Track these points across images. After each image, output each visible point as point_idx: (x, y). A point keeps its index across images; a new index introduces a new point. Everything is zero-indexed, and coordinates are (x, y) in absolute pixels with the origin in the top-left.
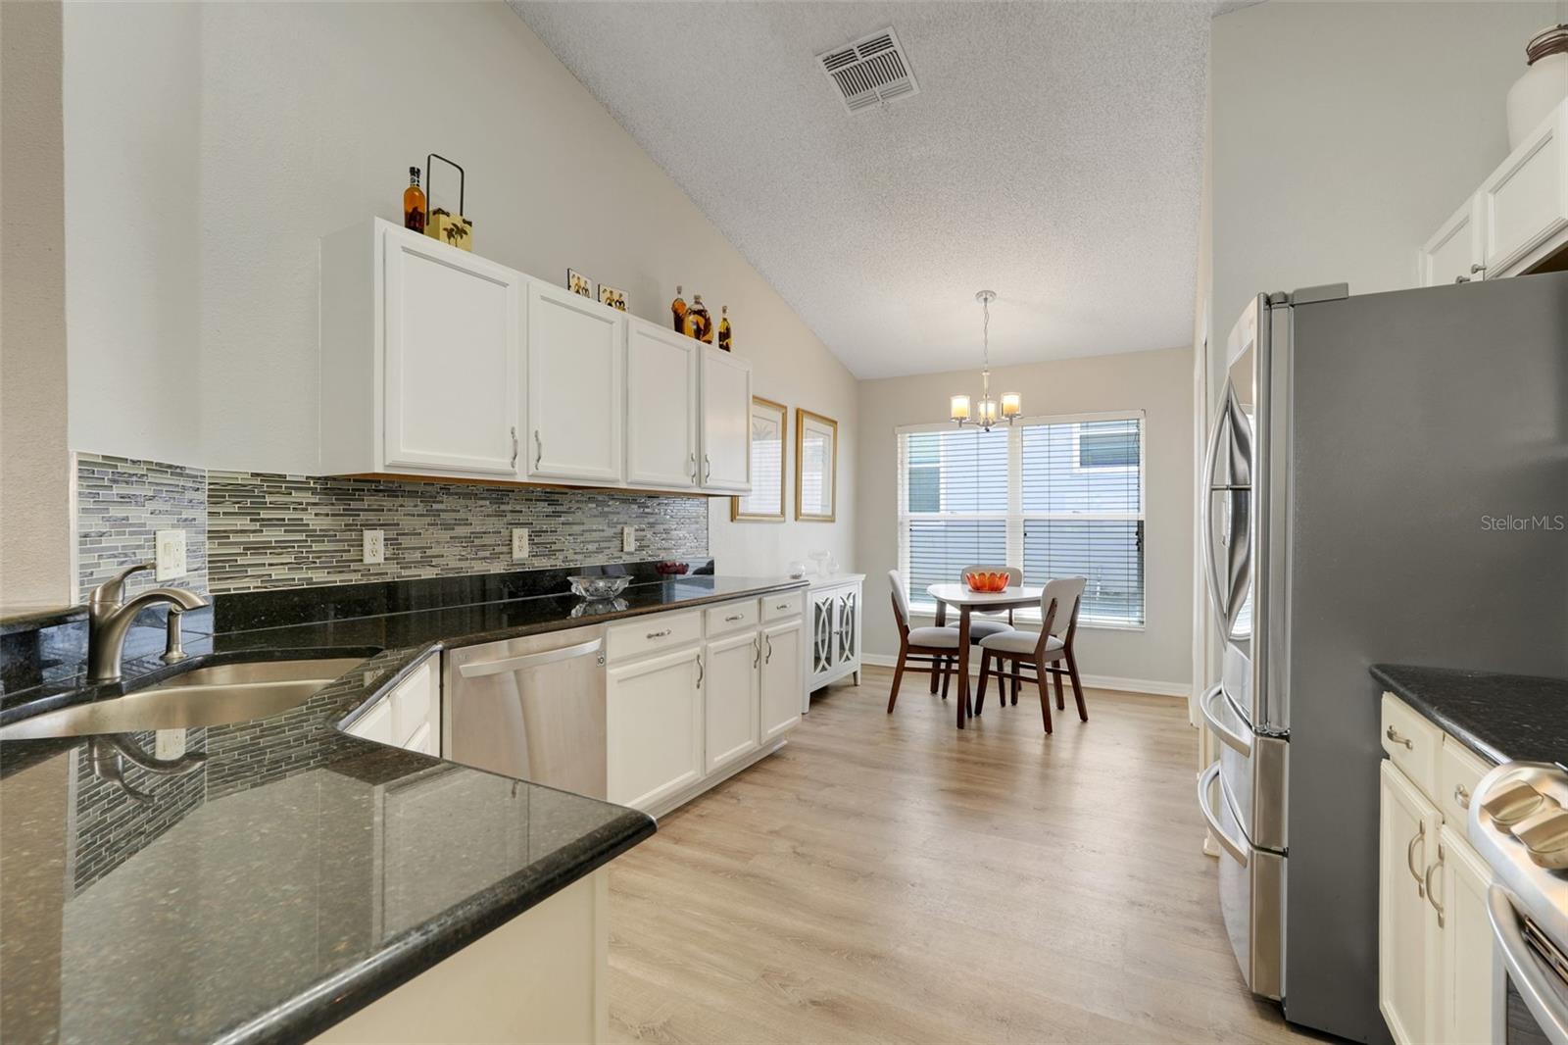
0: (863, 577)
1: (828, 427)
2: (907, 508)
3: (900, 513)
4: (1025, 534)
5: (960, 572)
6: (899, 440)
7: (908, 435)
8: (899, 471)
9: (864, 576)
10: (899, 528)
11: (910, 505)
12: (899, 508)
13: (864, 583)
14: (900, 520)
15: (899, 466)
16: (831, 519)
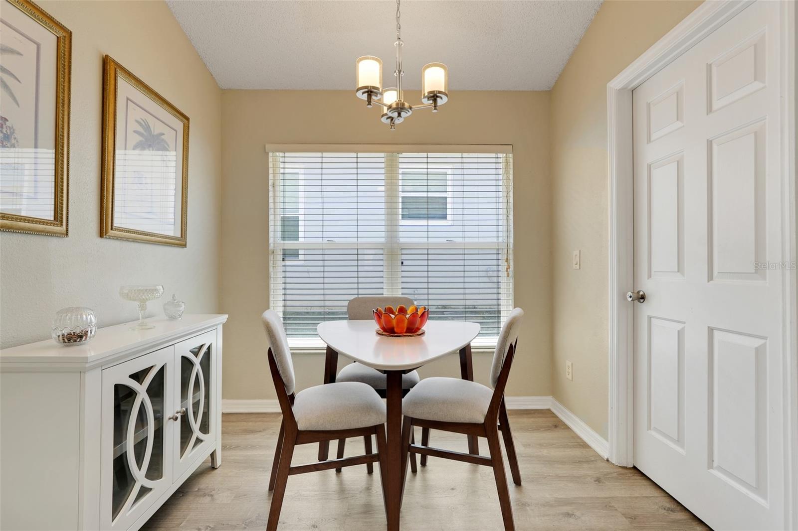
0: (224, 318)
1: (178, 121)
2: (279, 234)
3: (271, 240)
4: (402, 263)
5: (346, 303)
6: (270, 160)
7: (281, 154)
8: (271, 194)
9: (226, 316)
10: (271, 257)
11: (283, 232)
12: (271, 234)
13: (225, 326)
14: (271, 246)
15: (271, 188)
16: (180, 242)
